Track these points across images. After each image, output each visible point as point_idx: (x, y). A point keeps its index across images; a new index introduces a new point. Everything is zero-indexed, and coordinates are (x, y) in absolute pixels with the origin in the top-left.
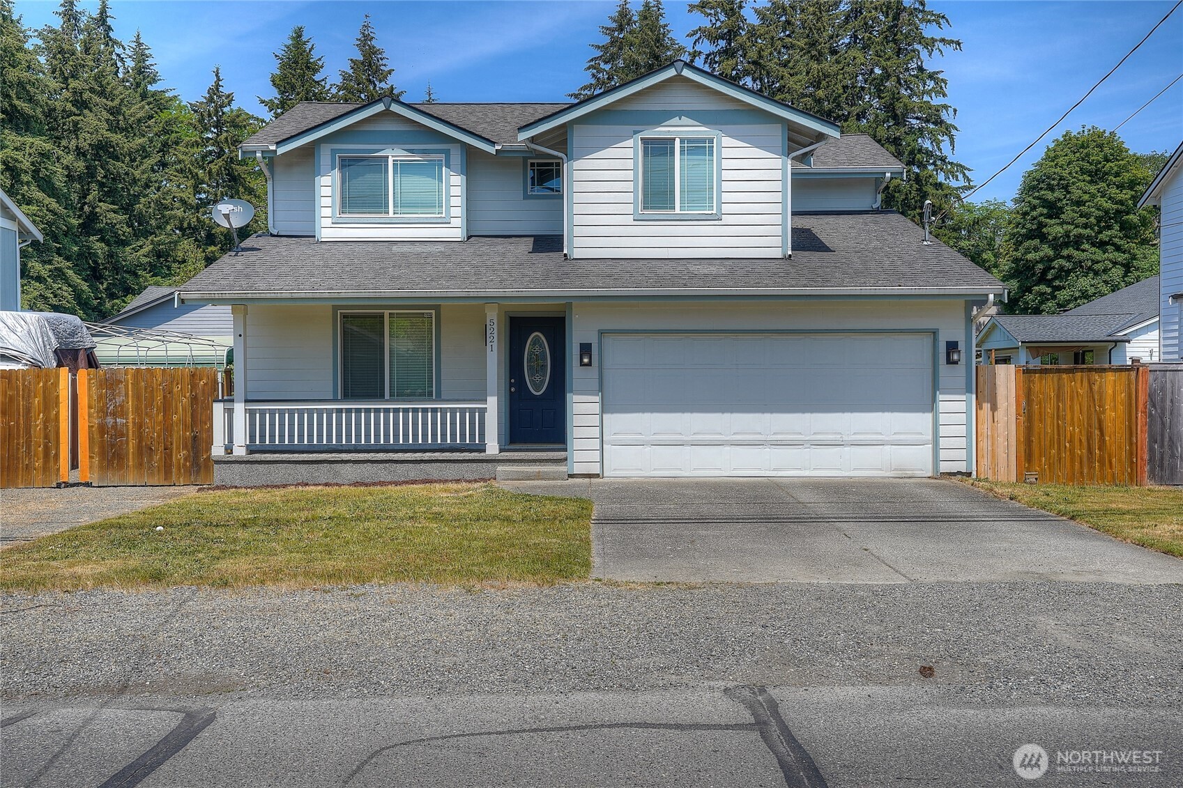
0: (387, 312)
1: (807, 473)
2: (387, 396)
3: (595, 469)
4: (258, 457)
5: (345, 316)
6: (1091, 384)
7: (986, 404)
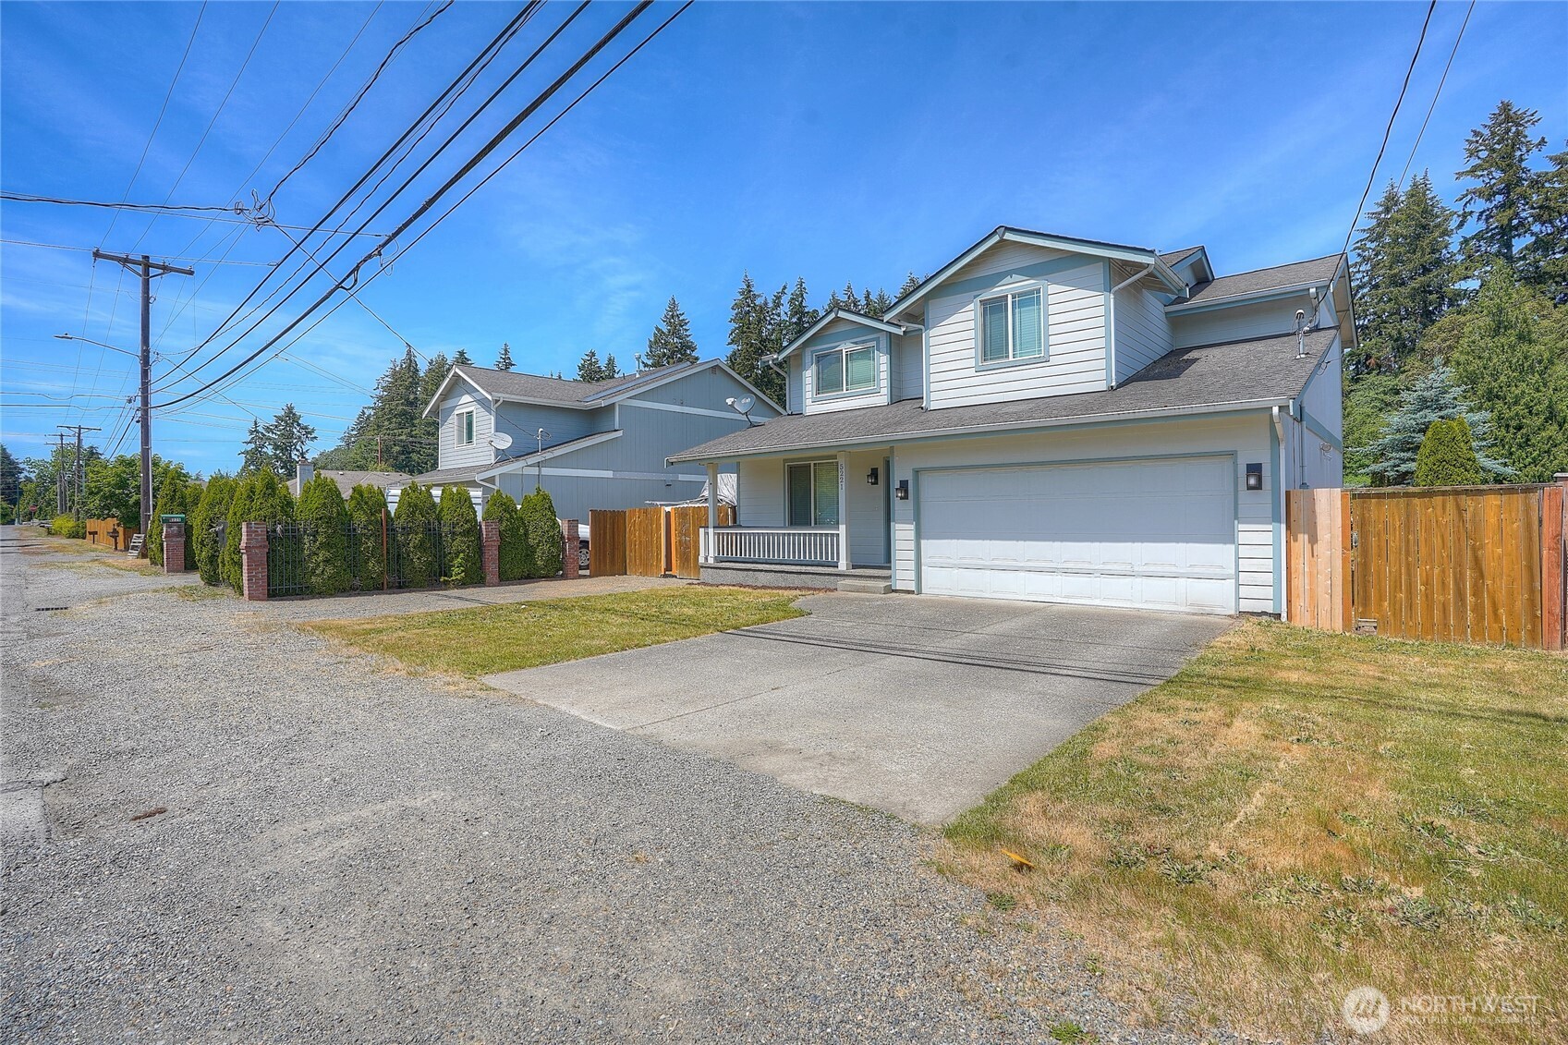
0: (812, 463)
1: (1097, 602)
2: (813, 525)
3: (912, 587)
4: (724, 565)
5: (790, 467)
6: (1460, 511)
7: (1302, 535)
